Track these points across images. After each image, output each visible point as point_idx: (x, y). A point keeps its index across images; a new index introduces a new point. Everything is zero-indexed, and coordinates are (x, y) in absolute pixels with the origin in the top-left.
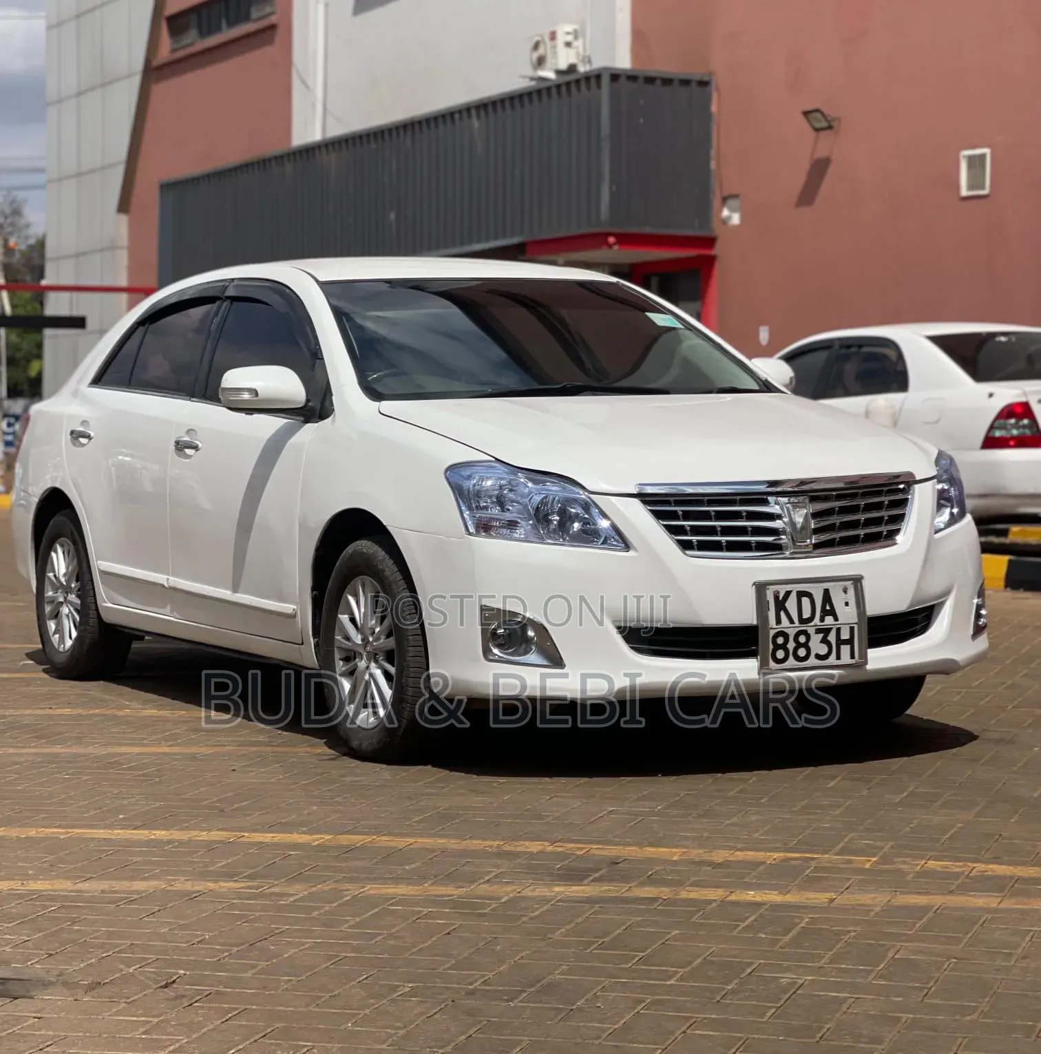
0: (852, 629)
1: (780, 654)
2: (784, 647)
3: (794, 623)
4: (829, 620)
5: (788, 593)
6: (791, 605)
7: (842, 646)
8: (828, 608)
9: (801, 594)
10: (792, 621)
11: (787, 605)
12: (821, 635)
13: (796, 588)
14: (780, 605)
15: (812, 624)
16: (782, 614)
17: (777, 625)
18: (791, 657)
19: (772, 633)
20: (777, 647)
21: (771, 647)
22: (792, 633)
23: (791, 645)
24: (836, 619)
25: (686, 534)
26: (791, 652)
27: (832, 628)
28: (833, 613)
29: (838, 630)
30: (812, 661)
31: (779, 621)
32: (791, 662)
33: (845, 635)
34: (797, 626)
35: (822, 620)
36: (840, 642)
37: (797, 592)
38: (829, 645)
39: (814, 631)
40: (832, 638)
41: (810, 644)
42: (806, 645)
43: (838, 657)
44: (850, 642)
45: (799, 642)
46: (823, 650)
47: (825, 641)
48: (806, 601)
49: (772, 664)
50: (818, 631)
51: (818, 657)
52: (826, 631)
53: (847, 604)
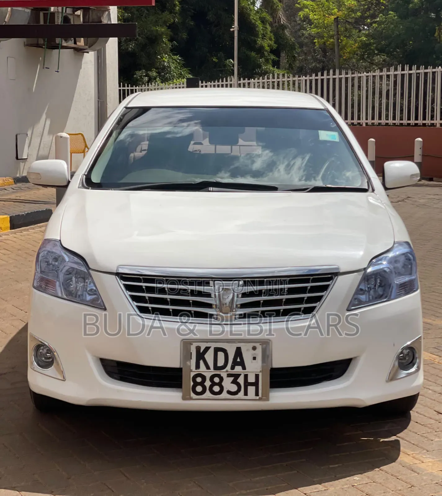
0: (257, 376)
1: (199, 389)
2: (202, 384)
3: (210, 369)
4: (238, 369)
5: (207, 349)
6: (210, 357)
7: (249, 387)
8: (238, 360)
9: (217, 350)
10: (208, 367)
11: (206, 356)
12: (232, 379)
13: (213, 345)
14: (201, 356)
15: (225, 370)
16: (201, 362)
17: (196, 369)
18: (208, 391)
19: (192, 374)
20: (196, 384)
21: (192, 384)
22: (208, 375)
23: (208, 384)
24: (244, 368)
25: (146, 302)
26: (208, 388)
27: (241, 374)
28: (242, 364)
29: (246, 376)
30: (224, 395)
31: (198, 367)
32: (208, 394)
33: (251, 379)
34: (212, 372)
35: (233, 368)
36: (247, 384)
37: (215, 348)
38: (239, 385)
39: (226, 375)
40: (241, 380)
41: (223, 384)
42: (220, 384)
43: (246, 394)
44: (256, 384)
45: (214, 382)
46: (234, 388)
47: (235, 382)
48: (221, 355)
49: (193, 395)
50: (229, 375)
51: (229, 392)
52: (237, 376)
53: (254, 358)
